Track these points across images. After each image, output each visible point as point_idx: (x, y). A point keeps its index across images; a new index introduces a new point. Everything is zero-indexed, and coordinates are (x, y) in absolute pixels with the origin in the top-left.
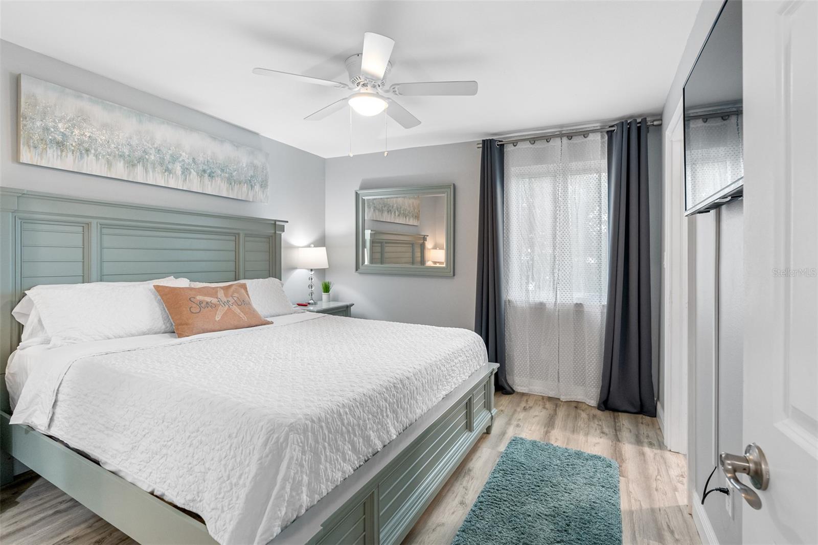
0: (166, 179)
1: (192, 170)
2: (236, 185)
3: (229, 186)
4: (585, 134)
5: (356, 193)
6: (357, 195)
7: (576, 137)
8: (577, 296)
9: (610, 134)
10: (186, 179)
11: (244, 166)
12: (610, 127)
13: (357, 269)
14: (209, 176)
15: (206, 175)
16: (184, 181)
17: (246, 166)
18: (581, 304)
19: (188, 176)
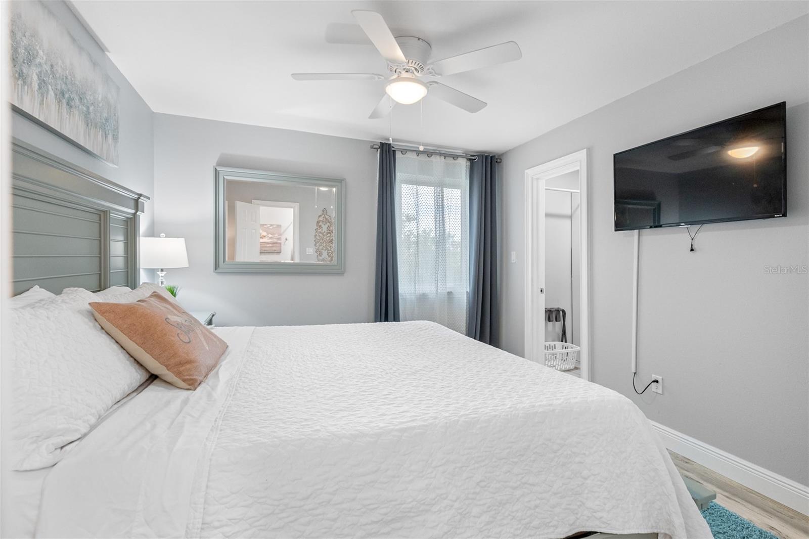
0: (20, 94)
1: (50, 87)
2: (92, 127)
3: (86, 128)
4: (455, 157)
5: (216, 169)
6: (216, 173)
7: (448, 158)
8: (450, 286)
9: (471, 161)
10: (43, 100)
11: (100, 99)
12: (471, 156)
13: (217, 266)
14: (68, 104)
15: (64, 100)
16: (40, 104)
17: (102, 100)
18: (451, 292)
19: (45, 95)
